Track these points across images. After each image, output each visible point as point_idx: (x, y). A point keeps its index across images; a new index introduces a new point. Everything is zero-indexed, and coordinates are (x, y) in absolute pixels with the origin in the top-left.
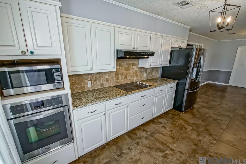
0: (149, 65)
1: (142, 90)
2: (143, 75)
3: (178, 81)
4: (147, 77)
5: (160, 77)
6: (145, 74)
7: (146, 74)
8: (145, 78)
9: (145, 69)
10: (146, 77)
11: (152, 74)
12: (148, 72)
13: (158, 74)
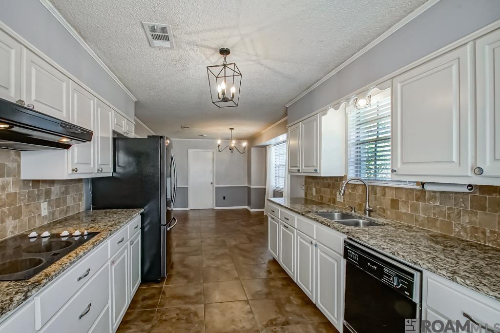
0: (70, 172)
1: (81, 254)
2: (38, 208)
3: (142, 210)
4: (52, 213)
5: (88, 209)
6: (46, 203)
7: (49, 205)
8: (45, 217)
9: (43, 188)
10: (49, 212)
11: (65, 202)
12: (53, 197)
13: (81, 203)
